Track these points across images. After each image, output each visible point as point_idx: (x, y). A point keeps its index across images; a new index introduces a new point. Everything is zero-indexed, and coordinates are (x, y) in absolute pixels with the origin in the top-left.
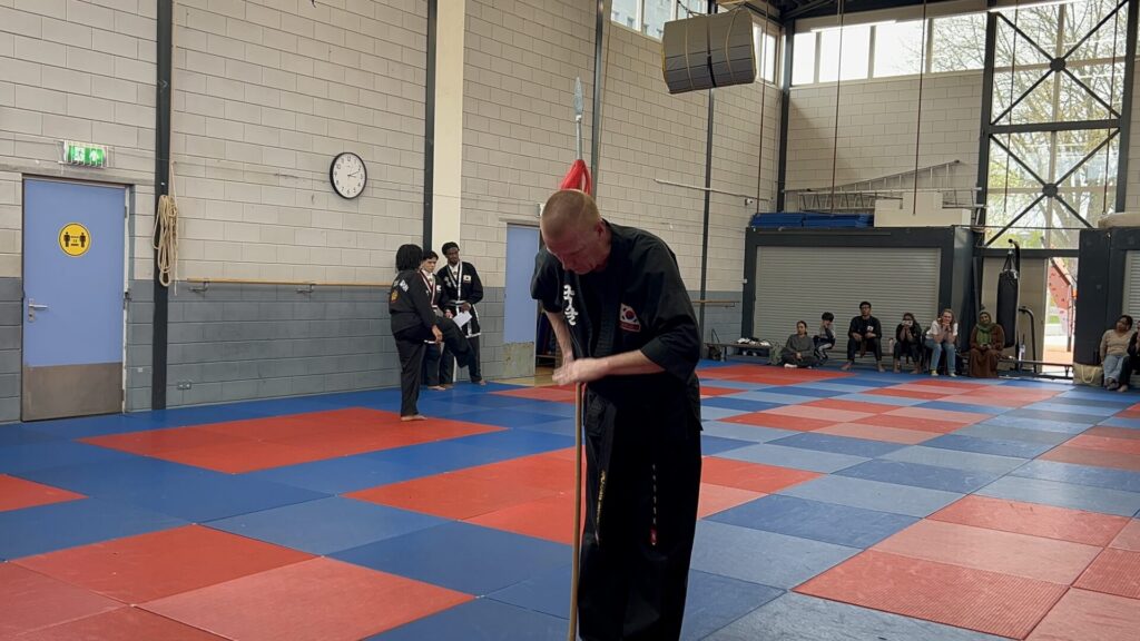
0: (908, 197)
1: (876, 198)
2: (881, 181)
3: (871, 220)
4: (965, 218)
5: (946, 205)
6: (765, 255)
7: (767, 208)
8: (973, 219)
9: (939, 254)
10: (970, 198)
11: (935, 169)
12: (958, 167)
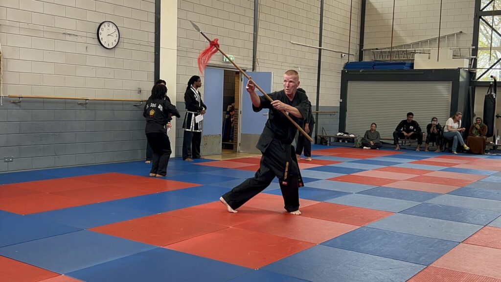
0: (434, 51)
1: (415, 53)
2: (417, 43)
3: (412, 65)
4: (466, 64)
5: (455, 56)
6: (352, 86)
7: (353, 59)
8: (470, 65)
9: (451, 84)
10: (468, 53)
11: (448, 36)
12: (462, 35)
